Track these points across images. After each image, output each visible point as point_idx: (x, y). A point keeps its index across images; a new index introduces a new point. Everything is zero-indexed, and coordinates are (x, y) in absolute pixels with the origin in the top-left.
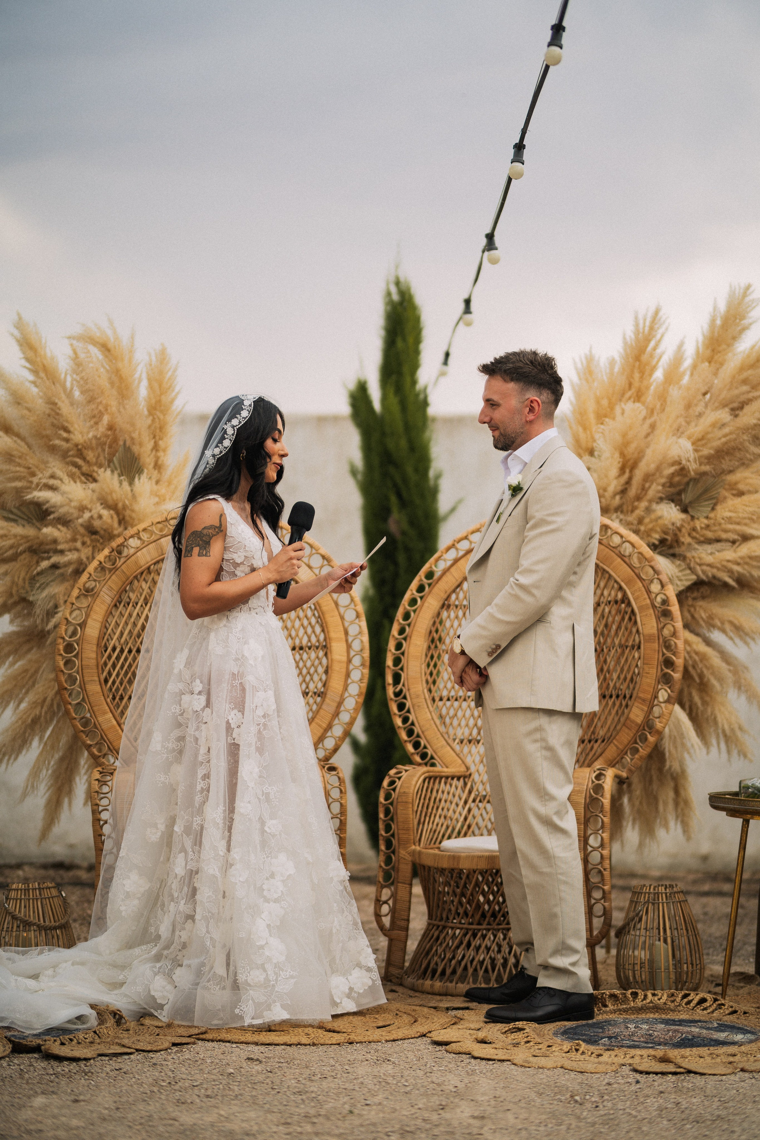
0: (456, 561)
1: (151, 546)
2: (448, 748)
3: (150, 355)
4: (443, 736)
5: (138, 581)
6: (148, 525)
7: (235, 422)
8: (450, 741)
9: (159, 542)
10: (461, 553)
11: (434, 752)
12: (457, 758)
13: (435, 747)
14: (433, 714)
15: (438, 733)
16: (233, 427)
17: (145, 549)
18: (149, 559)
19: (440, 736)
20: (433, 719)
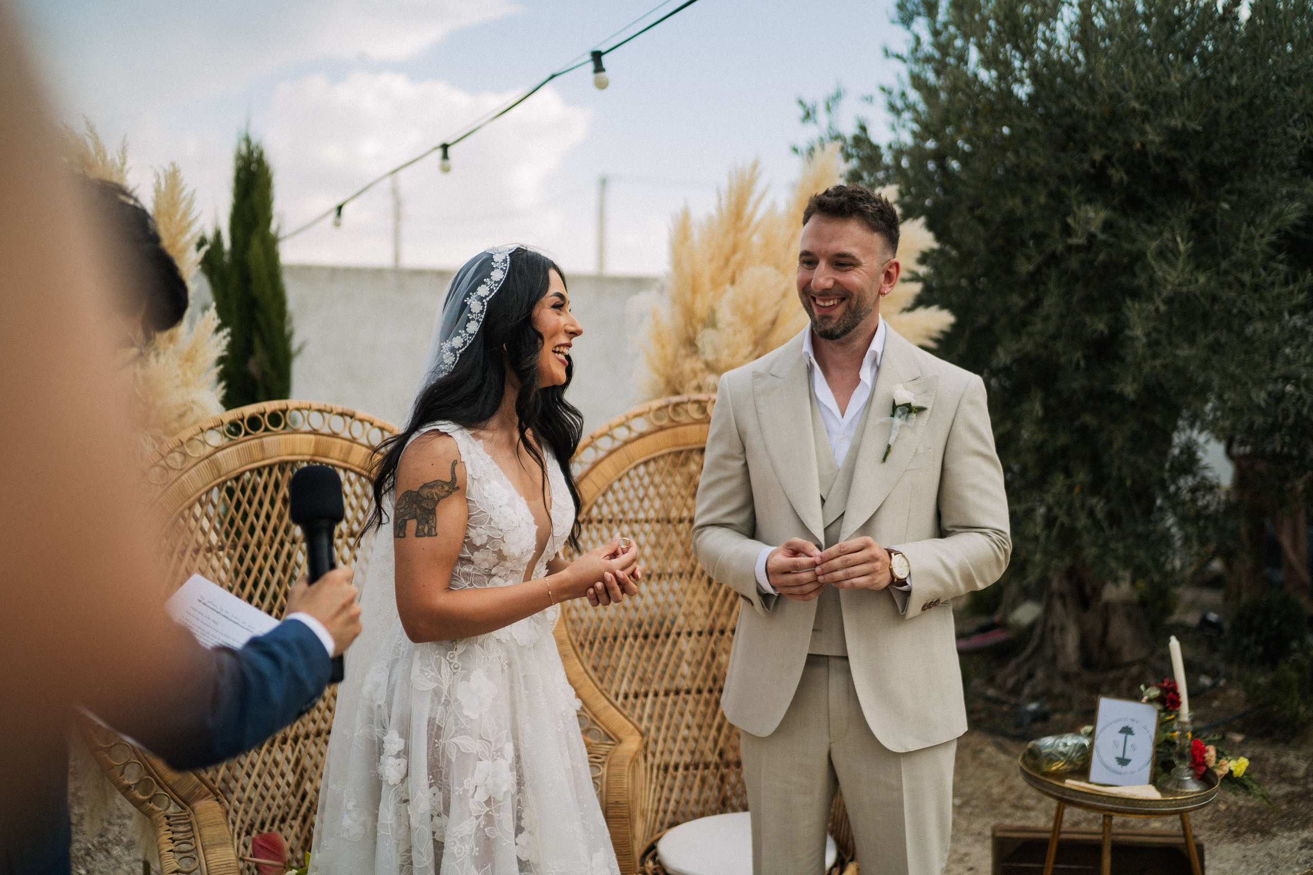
0: (595, 465)
1: (201, 465)
2: (613, 709)
3: (157, 176)
4: (603, 694)
5: (185, 520)
6: (194, 432)
7: (483, 291)
8: (613, 699)
9: (211, 458)
10: (601, 454)
11: (595, 716)
12: (626, 722)
13: (594, 710)
14: (585, 664)
15: (596, 690)
16: (481, 299)
17: (193, 470)
18: (201, 485)
19: (599, 694)
20: (586, 671)
